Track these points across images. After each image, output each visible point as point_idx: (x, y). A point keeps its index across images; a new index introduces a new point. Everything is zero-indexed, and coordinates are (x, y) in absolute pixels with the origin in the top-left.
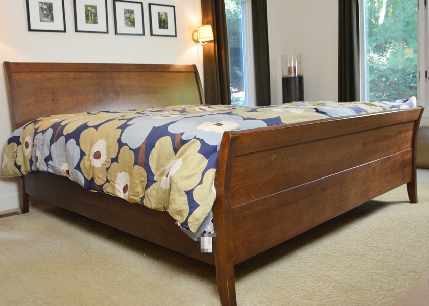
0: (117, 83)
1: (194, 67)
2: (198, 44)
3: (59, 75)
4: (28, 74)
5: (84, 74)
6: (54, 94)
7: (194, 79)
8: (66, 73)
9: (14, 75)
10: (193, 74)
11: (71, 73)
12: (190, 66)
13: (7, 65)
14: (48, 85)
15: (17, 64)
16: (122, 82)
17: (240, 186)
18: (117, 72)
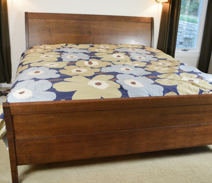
0: (91, 27)
1: (152, 19)
3: (55, 20)
4: (37, 19)
5: (71, 21)
7: (150, 27)
8: (59, 20)
9: (29, 20)
10: (150, 24)
11: (63, 20)
12: (149, 18)
13: (26, 14)
14: (48, 26)
15: (32, 13)
16: (95, 27)
17: (23, 129)
18: (93, 20)
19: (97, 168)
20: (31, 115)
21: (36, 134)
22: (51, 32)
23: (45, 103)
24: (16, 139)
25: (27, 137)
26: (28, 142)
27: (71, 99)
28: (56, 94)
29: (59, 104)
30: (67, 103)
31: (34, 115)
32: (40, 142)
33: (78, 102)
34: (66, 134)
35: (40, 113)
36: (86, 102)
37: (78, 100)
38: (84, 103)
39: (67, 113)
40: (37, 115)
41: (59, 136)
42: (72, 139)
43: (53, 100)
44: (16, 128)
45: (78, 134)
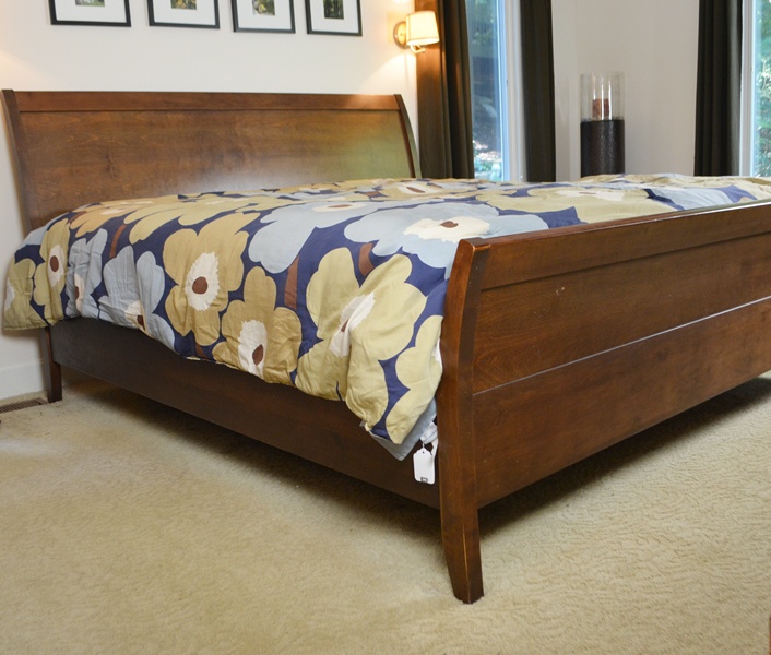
0: (239, 134)
1: (398, 99)
2: (407, 51)
3: (118, 117)
5: (169, 115)
6: (108, 157)
7: (399, 125)
8: (132, 114)
9: (24, 118)
10: (397, 115)
11: (144, 113)
12: (389, 97)
13: (9, 96)
14: (96, 138)
15: (30, 94)
16: (249, 132)
18: (238, 110)
22: (111, 158)
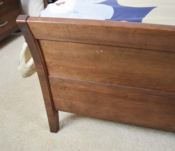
17: (58, 64)
19: (167, 139)
20: (66, 43)
21: (77, 74)
23: (85, 23)
24: (49, 76)
25: (64, 76)
26: (66, 84)
27: (141, 22)
28: (114, 8)
29: (111, 27)
30: (126, 28)
31: (69, 43)
32: (82, 87)
33: (151, 28)
34: (124, 85)
35: (79, 42)
36: (170, 30)
37: (152, 25)
38: (164, 31)
39: (127, 49)
40: (75, 44)
41: (112, 85)
42: (132, 94)
43: (104, 20)
44: (47, 60)
45: (145, 89)
